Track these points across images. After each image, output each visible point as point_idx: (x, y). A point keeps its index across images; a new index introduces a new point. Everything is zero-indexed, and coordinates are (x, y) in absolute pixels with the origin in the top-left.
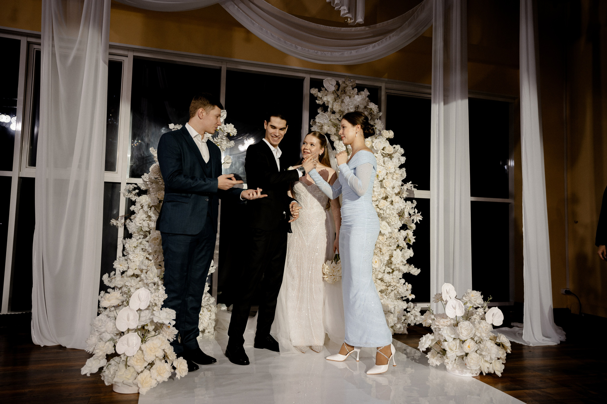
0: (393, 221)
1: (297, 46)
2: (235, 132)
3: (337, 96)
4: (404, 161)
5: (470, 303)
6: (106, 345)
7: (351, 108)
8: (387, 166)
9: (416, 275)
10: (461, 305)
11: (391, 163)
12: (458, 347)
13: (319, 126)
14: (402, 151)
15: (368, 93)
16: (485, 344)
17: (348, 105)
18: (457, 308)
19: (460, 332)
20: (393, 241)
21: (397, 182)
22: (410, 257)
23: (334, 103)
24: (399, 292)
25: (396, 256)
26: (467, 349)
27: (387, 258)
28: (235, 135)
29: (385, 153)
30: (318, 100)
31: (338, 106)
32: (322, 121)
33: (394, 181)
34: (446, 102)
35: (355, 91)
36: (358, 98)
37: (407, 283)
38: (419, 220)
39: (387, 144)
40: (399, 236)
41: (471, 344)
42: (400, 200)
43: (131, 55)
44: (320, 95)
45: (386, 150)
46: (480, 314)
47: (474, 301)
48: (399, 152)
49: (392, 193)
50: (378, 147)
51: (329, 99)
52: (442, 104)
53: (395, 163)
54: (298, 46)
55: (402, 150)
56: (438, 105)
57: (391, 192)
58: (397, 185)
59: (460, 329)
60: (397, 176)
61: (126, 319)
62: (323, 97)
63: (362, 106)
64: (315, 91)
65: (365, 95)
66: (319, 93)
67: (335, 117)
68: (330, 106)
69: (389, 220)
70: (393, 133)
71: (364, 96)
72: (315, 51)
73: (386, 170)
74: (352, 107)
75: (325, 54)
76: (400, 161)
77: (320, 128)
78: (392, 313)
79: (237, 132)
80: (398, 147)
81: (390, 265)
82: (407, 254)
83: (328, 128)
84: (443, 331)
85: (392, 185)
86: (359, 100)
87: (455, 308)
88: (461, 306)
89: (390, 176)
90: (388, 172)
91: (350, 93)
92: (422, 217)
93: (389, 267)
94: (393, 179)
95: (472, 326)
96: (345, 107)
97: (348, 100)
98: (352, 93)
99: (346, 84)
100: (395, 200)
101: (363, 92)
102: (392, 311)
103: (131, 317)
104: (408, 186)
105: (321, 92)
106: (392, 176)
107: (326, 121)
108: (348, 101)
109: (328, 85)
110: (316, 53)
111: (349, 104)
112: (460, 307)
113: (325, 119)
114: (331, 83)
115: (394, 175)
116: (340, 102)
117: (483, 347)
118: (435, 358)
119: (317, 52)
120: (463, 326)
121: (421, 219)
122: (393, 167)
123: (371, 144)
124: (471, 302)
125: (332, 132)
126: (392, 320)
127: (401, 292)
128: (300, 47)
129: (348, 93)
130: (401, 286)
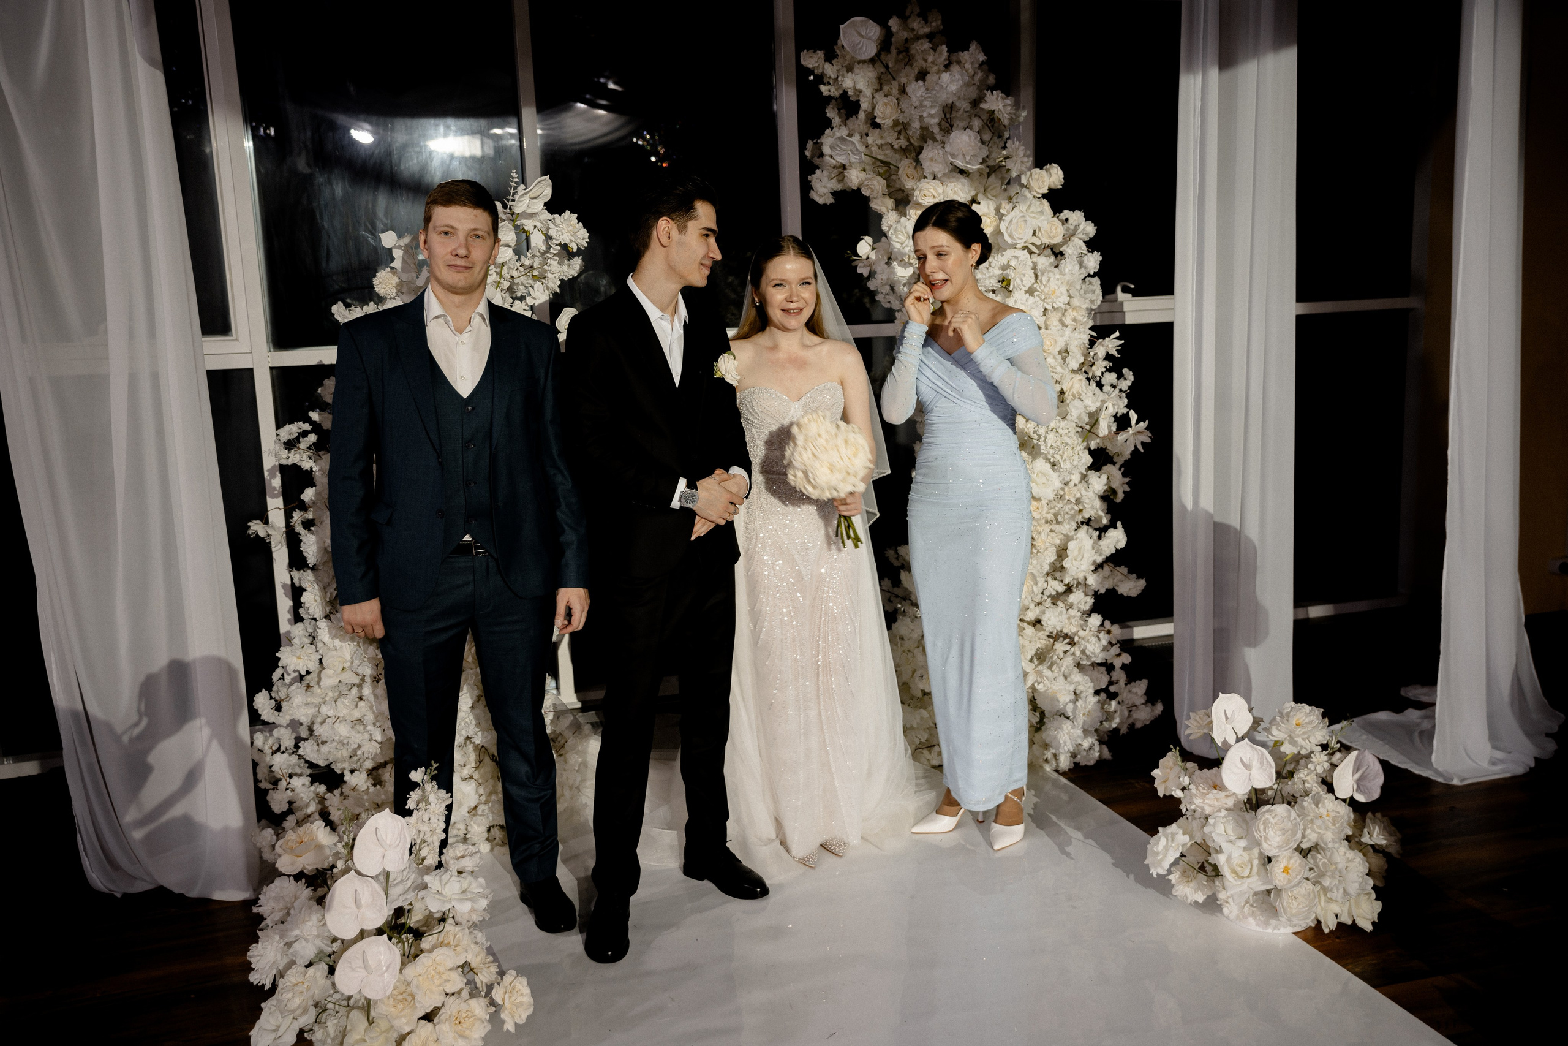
0: (1065, 460)
2: (584, 239)
3: (883, 70)
4: (1095, 268)
5: (1290, 743)
6: (307, 976)
7: (932, 116)
8: (1046, 290)
9: (1135, 595)
10: (1267, 759)
11: (1058, 276)
12: (1255, 869)
13: (834, 167)
14: (1090, 229)
15: (982, 57)
16: (1331, 856)
17: (922, 105)
18: (1255, 764)
19: (1261, 837)
20: (1067, 508)
21: (1076, 334)
22: (1117, 550)
23: (877, 95)
24: (1088, 653)
25: (1076, 553)
26: (1282, 879)
27: (1051, 557)
28: (583, 246)
29: (1038, 243)
30: (824, 84)
31: (888, 110)
32: (844, 157)
33: (1068, 332)
34: (1226, 61)
35: (941, 53)
36: (952, 81)
37: (1107, 623)
38: (1143, 444)
39: (1043, 217)
40: (1084, 492)
41: (1292, 861)
42: (1084, 388)
44: (830, 70)
45: (1040, 235)
46: (1320, 770)
47: (1303, 739)
48: (1081, 236)
50: (1015, 235)
51: (861, 85)
52: (1214, 73)
53: (1067, 277)
55: (1089, 225)
56: (1199, 78)
57: (1059, 369)
58: (1076, 343)
59: (1262, 829)
60: (1075, 313)
61: (353, 905)
62: (843, 76)
63: (963, 103)
64: (815, 59)
65: (972, 63)
66: (827, 65)
67: (882, 137)
68: (865, 105)
69: (1055, 456)
70: (1061, 173)
71: (970, 66)
73: (1043, 300)
74: (933, 112)
76: (1085, 268)
77: (836, 171)
78: (1068, 718)
79: (589, 238)
80: (1076, 217)
81: (1058, 574)
82: (1108, 541)
83: (863, 175)
84: (1214, 825)
85: (1060, 345)
86: (953, 88)
87: (1247, 767)
88: (1265, 763)
89: (1054, 320)
90: (1049, 307)
91: (926, 61)
92: (1150, 435)
93: (1055, 579)
94: (1064, 325)
95: (1295, 819)
97: (919, 94)
98: (930, 59)
99: (913, 30)
100: (1072, 387)
101: (966, 53)
102: (1069, 710)
103: (365, 898)
104: (1110, 346)
105: (833, 62)
106: (1060, 315)
107: (854, 159)
108: (922, 96)
109: (857, 39)
111: (925, 103)
112: (1262, 763)
113: (853, 153)
114: (863, 34)
115: (1066, 314)
116: (895, 91)
117: (1324, 863)
118: (1192, 885)
120: (1272, 820)
121: (1148, 440)
122: (1063, 289)
123: (995, 223)
124: (1293, 742)
125: (875, 192)
126: (1068, 739)
127: (1093, 653)
129: (919, 63)
130: (1093, 638)
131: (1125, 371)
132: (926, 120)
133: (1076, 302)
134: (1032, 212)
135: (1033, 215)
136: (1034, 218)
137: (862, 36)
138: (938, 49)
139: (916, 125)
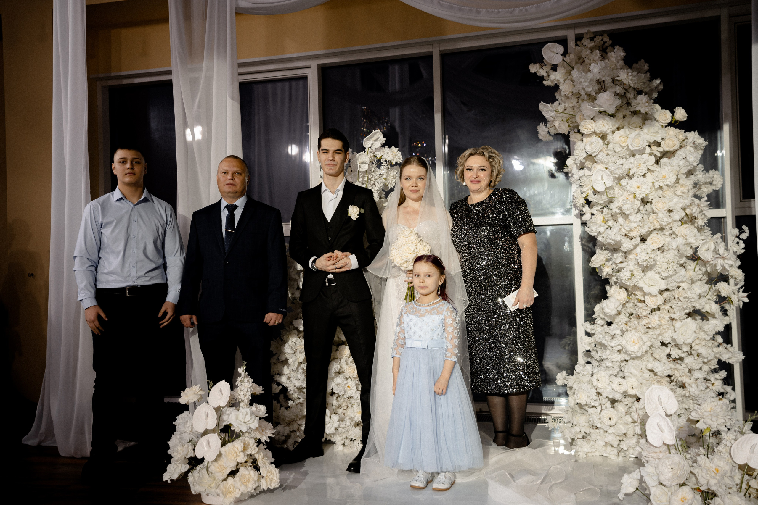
1: (479, 9)
3: (567, 67)
8: (660, 175)
15: (623, 53)
23: (565, 82)
29: (661, 151)
31: (567, 87)
32: (548, 114)
42: (689, 232)
43: (314, 64)
44: (543, 72)
48: (692, 145)
49: (668, 220)
51: (560, 78)
53: (675, 168)
54: (481, 10)
57: (665, 219)
60: (683, 189)
64: (536, 68)
65: (616, 58)
66: (541, 70)
70: (684, 112)
71: (614, 59)
72: (510, 9)
73: (656, 182)
75: (526, 10)
76: (689, 162)
87: (662, 430)
90: (662, 185)
94: (673, 195)
96: (579, 86)
101: (612, 53)
105: (544, 68)
108: (577, 77)
109: (552, 54)
110: (511, 13)
111: (581, 80)
113: (551, 112)
114: (555, 51)
115: (675, 189)
116: (570, 79)
119: (514, 10)
128: (484, 10)
131: (744, 227)
132: (586, 89)
133: (681, 181)
134: (651, 133)
135: (652, 134)
136: (652, 136)
137: (554, 52)
138: (594, 53)
139: (583, 93)
